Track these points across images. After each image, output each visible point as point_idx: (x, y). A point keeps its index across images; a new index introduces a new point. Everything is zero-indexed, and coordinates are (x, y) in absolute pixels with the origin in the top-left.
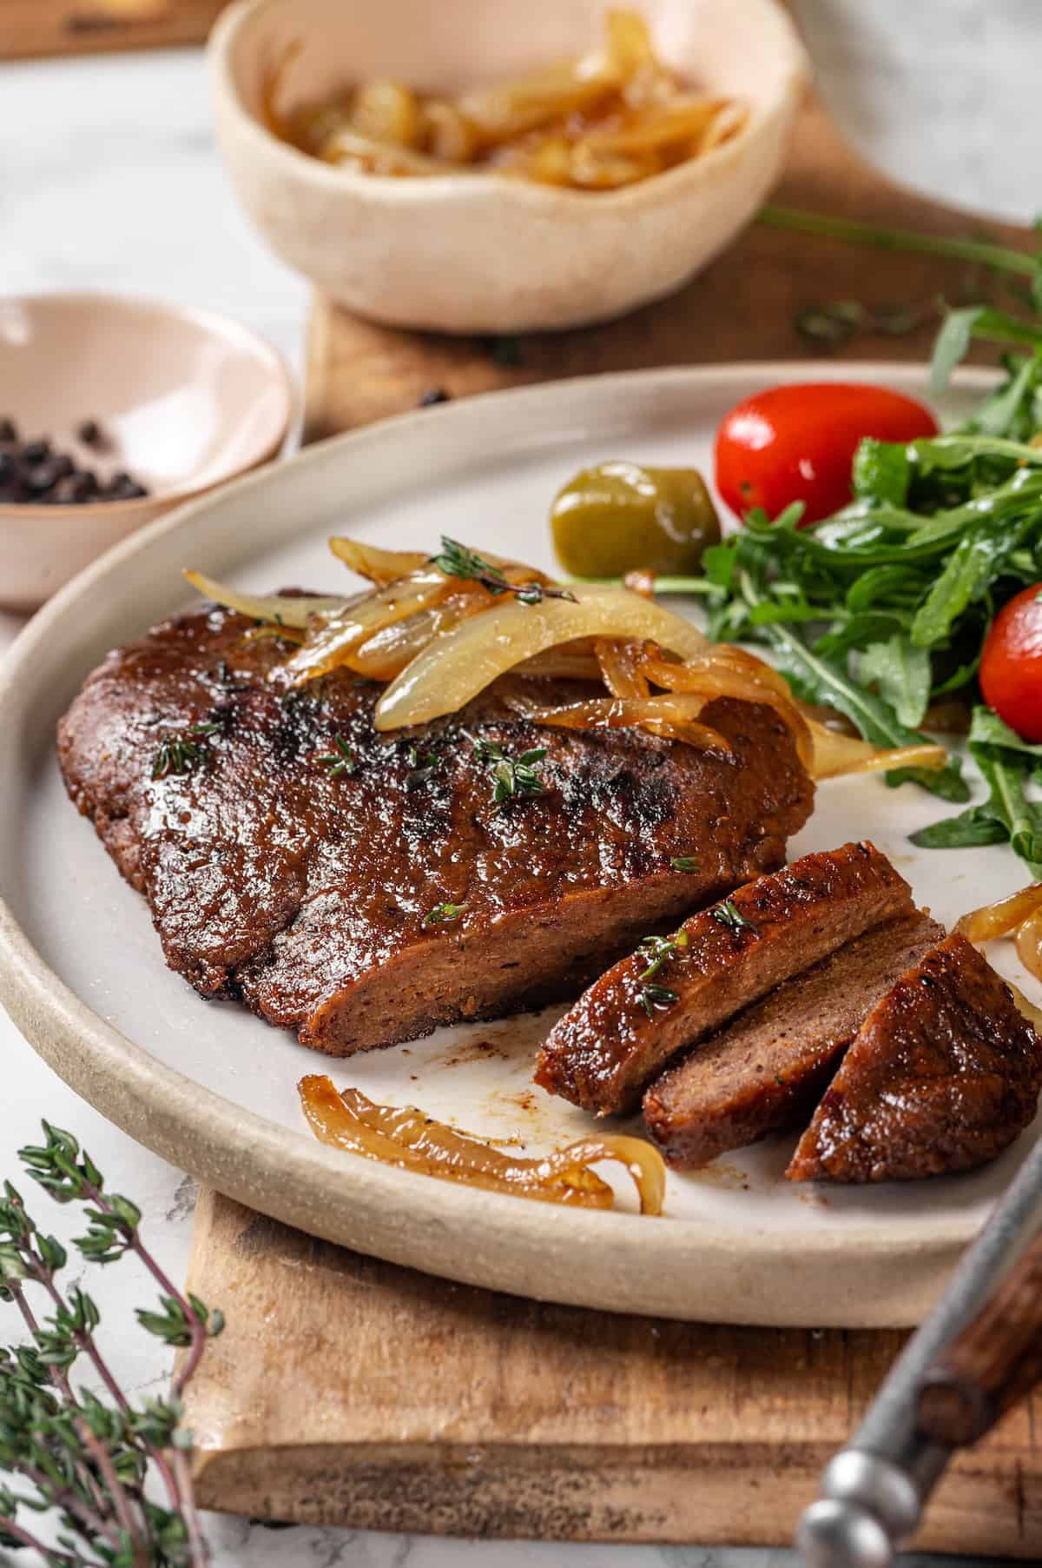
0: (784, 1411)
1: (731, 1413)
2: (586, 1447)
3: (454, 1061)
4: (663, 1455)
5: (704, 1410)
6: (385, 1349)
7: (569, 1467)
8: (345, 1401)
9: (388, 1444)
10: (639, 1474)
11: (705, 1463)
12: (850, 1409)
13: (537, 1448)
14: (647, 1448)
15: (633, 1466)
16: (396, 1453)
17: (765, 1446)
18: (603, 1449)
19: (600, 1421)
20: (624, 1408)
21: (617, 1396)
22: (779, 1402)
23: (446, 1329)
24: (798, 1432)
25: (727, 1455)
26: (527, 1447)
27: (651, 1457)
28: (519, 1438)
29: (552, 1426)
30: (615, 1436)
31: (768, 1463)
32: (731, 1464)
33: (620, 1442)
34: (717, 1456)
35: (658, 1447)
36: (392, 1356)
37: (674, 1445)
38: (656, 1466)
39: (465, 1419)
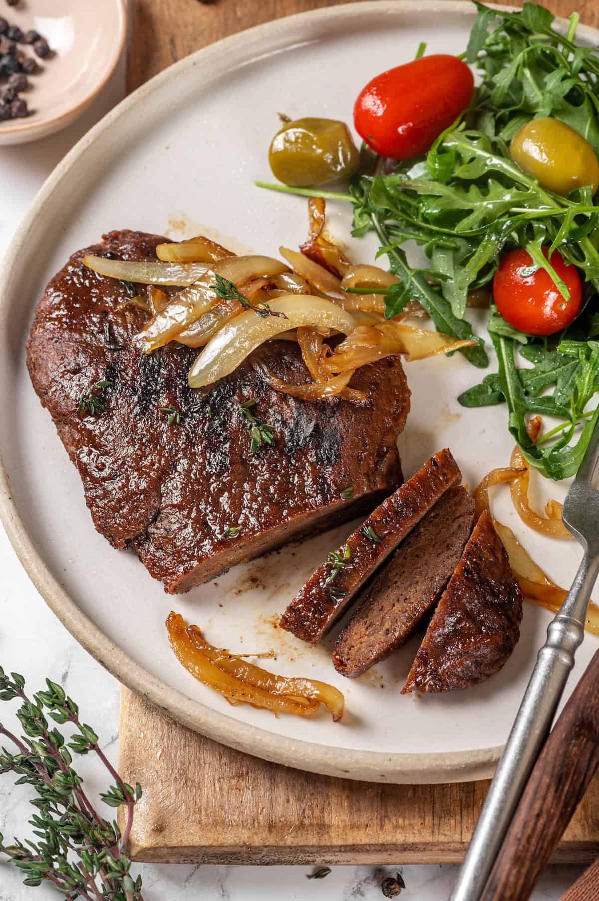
0: (403, 826)
1: (378, 828)
2: (312, 846)
3: (240, 591)
4: (348, 849)
5: (367, 827)
6: (217, 785)
7: (304, 852)
9: (221, 846)
10: (338, 853)
11: (368, 851)
12: (433, 824)
14: (341, 847)
15: (334, 852)
16: (225, 849)
17: (395, 845)
18: (320, 847)
19: (318, 833)
21: (326, 819)
23: (244, 770)
24: (410, 838)
25: (377, 848)
26: (285, 847)
27: (343, 849)
28: (281, 843)
29: (296, 837)
30: (326, 841)
31: (397, 850)
32: (380, 851)
33: (329, 844)
34: (373, 848)
35: (346, 846)
36: (221, 789)
37: (354, 845)
38: (345, 851)
39: (256, 834)
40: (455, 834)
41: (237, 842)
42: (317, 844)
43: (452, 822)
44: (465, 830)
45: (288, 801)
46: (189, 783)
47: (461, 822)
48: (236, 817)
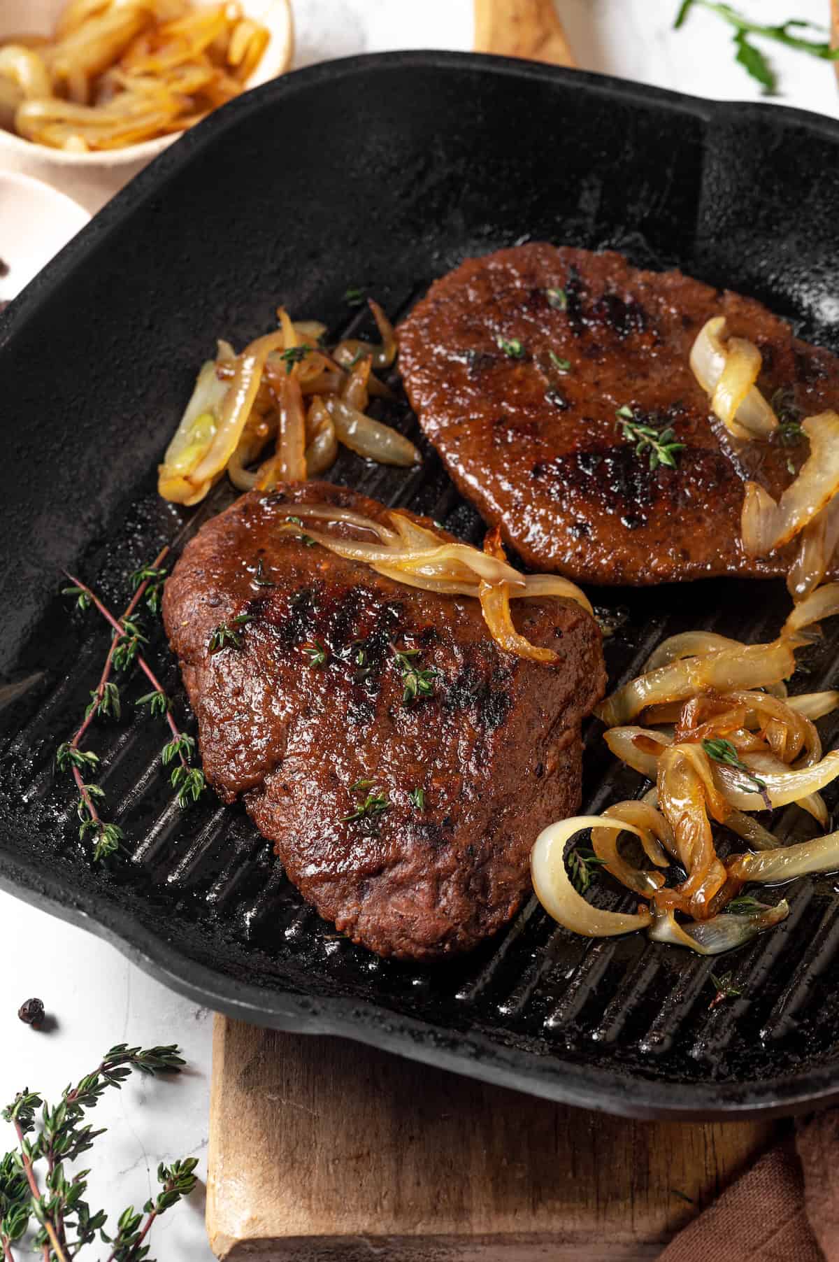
0: (561, 1211)
1: (530, 1213)
2: (449, 1235)
4: (493, 1239)
5: (516, 1211)
6: (331, 1167)
7: (437, 1245)
8: (309, 1207)
9: (335, 1237)
10: (480, 1248)
11: (517, 1243)
12: (598, 1209)
13: (421, 1237)
14: (482, 1236)
15: (476, 1245)
16: (339, 1241)
17: (550, 1234)
18: (458, 1237)
19: (456, 1220)
20: (470, 1211)
21: (466, 1203)
22: (558, 1205)
24: (569, 1226)
25: (529, 1239)
26: (414, 1237)
27: (486, 1240)
28: (410, 1232)
29: (428, 1224)
30: (465, 1229)
31: (552, 1242)
32: (532, 1243)
33: (468, 1232)
34: (523, 1239)
35: (489, 1236)
36: (335, 1171)
37: (499, 1234)
38: (489, 1244)
39: (379, 1220)
40: (624, 1220)
41: (355, 1230)
42: (453, 1232)
43: (621, 1206)
44: (637, 1215)
45: (418, 1184)
46: (297, 1165)
47: (632, 1207)
48: (353, 1202)
